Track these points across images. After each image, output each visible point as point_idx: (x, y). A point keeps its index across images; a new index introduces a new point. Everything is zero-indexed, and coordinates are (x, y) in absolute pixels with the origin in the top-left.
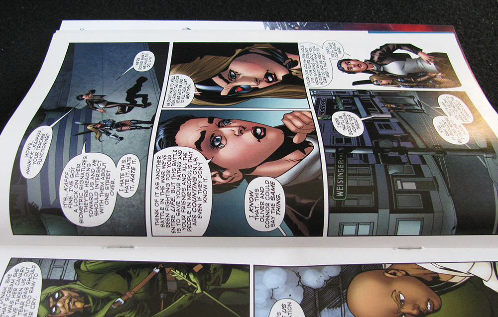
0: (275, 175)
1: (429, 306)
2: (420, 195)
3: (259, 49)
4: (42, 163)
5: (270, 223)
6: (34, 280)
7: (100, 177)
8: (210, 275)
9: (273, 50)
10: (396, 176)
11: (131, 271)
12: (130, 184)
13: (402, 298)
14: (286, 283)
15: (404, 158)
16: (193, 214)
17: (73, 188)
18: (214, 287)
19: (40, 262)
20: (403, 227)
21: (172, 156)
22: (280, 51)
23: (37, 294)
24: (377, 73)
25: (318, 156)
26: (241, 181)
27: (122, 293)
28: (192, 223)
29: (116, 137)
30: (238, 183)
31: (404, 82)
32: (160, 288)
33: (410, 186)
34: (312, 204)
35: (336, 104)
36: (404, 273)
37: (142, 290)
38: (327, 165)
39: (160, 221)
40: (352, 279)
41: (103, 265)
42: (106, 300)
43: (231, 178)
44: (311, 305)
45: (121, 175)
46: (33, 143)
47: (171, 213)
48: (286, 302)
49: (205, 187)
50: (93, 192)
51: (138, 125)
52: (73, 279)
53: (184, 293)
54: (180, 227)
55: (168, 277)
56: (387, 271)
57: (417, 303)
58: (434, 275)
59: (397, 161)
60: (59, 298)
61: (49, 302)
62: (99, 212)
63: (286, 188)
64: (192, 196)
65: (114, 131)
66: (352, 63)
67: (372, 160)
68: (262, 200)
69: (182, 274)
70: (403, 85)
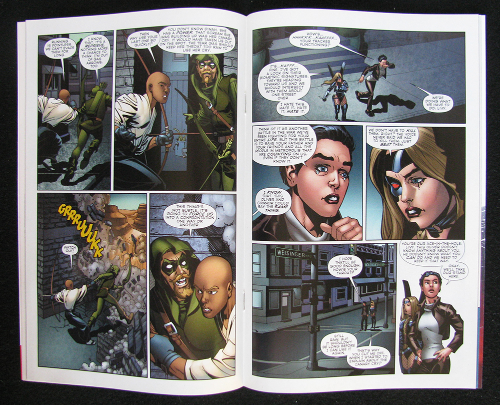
0: (292, 209)
1: (207, 310)
2: (278, 308)
3: (456, 203)
4: (302, 47)
5: (261, 205)
6: (222, 48)
7: (291, 89)
8: (230, 165)
9: (455, 216)
10: (292, 293)
11: (230, 112)
12: (286, 110)
13: (214, 293)
14: (227, 216)
15: (307, 301)
16: (267, 153)
17: (283, 71)
18: (222, 167)
19: (235, 50)
20: (257, 295)
21: (308, 138)
22: (453, 223)
23: (213, 51)
24: (422, 304)
25: (308, 240)
26: (288, 185)
27: (216, 107)
28: (261, 153)
29: (327, 96)
30: (287, 183)
31: (408, 326)
32: (220, 132)
33: (285, 302)
34: (273, 233)
35: (373, 262)
36: (230, 296)
37: (218, 120)
38: (301, 246)
39: (262, 131)
40: (227, 260)
41: (234, 93)
42: (211, 97)
43: (290, 179)
44: (212, 232)
45: (292, 104)
46: (320, 36)
47: (267, 139)
48: (214, 215)
49: (284, 161)
50: (280, 85)
51: (341, 110)
52: (224, 74)
53: (217, 148)
54: (258, 145)
55: (227, 137)
56: (231, 284)
57: (209, 302)
58: (228, 316)
59: (304, 295)
60: (211, 66)
61: (207, 60)
62: (267, 90)
63: (284, 215)
64: (278, 152)
65: (333, 93)
66: (436, 286)
67: (305, 278)
68: (275, 200)
69: (230, 146)
70: (403, 324)
